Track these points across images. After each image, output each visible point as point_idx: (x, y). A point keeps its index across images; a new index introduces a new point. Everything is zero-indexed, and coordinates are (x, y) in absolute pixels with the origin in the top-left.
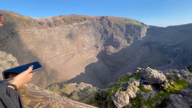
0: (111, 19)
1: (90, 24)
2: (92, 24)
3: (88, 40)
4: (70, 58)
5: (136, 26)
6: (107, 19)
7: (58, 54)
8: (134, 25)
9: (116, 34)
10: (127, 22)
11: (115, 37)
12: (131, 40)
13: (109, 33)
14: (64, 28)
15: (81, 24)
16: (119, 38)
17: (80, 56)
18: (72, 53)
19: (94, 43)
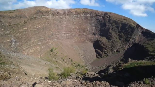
0: (113, 16)
1: (94, 17)
2: (96, 17)
3: (90, 28)
4: (71, 37)
5: (131, 26)
6: (109, 15)
7: (63, 33)
8: (129, 25)
9: (112, 29)
10: (125, 21)
11: (110, 31)
12: (122, 37)
13: (107, 27)
14: (73, 17)
15: (87, 15)
16: (113, 32)
17: (79, 38)
18: (73, 35)
19: (94, 32)
